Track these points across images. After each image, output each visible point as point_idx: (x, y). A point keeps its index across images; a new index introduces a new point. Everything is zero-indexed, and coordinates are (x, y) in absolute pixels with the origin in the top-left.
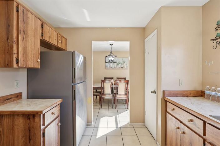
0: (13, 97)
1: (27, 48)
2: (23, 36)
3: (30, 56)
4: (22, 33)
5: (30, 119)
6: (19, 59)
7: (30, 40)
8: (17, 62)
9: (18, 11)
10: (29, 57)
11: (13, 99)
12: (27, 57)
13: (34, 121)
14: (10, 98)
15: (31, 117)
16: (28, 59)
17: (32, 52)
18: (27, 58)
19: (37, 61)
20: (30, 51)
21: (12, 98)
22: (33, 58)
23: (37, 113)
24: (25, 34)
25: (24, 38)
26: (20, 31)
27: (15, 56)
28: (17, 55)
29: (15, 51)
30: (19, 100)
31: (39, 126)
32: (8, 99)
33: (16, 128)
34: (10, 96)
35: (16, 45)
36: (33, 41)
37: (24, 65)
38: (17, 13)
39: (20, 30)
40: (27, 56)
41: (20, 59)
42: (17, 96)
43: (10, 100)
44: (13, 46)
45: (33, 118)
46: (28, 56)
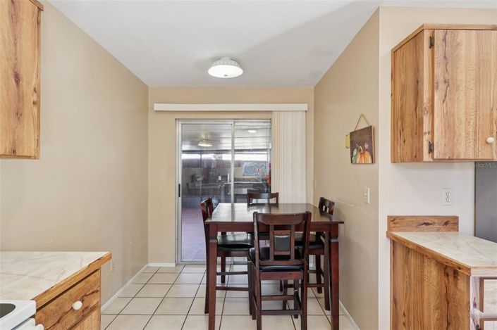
0: (436, 221)
1: (453, 115)
2: (444, 92)
3: (463, 134)
4: (442, 86)
5: (449, 277)
6: (435, 144)
7: (463, 94)
8: (431, 150)
9: (432, 45)
10: (460, 135)
11: (437, 226)
12: (454, 135)
13: (456, 284)
14: (430, 222)
15: (451, 273)
16: (458, 140)
17: (469, 122)
18: (454, 138)
19: (487, 143)
20: (463, 120)
21: (434, 223)
22: (472, 136)
23: (460, 269)
24: (448, 85)
25: (445, 96)
26: (437, 83)
27: (426, 138)
28: (430, 136)
29: (426, 128)
30: (450, 231)
31: (466, 302)
32: (427, 224)
33: (425, 283)
34: (432, 219)
35: (428, 115)
36: (472, 94)
37: (445, 154)
38: (430, 50)
39: (435, 81)
40: (454, 132)
41: (437, 143)
42: (446, 223)
43: (431, 226)
44: (423, 120)
45: (455, 277)
46: (457, 133)
